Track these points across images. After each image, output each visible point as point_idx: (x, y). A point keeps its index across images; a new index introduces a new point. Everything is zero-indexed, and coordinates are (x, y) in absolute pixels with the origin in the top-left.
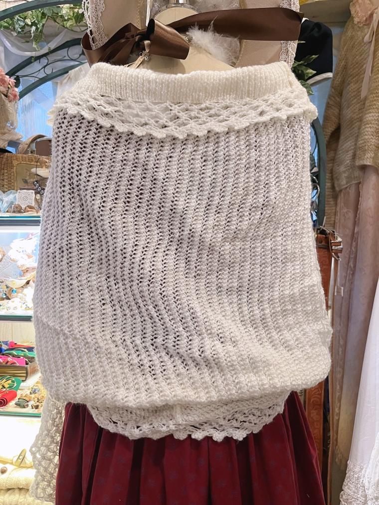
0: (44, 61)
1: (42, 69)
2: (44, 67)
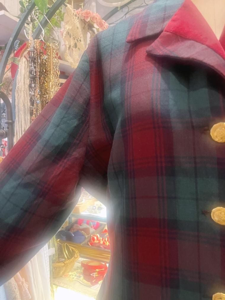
0: (126, 10)
1: (124, 16)
2: (126, 14)
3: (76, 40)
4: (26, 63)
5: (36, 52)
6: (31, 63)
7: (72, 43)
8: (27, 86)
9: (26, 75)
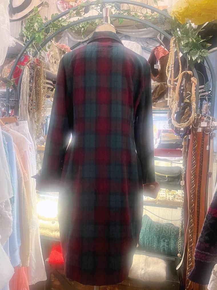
3: (56, 60)
4: (28, 69)
5: (34, 64)
6: (31, 69)
7: (53, 61)
8: (28, 81)
9: (28, 76)
